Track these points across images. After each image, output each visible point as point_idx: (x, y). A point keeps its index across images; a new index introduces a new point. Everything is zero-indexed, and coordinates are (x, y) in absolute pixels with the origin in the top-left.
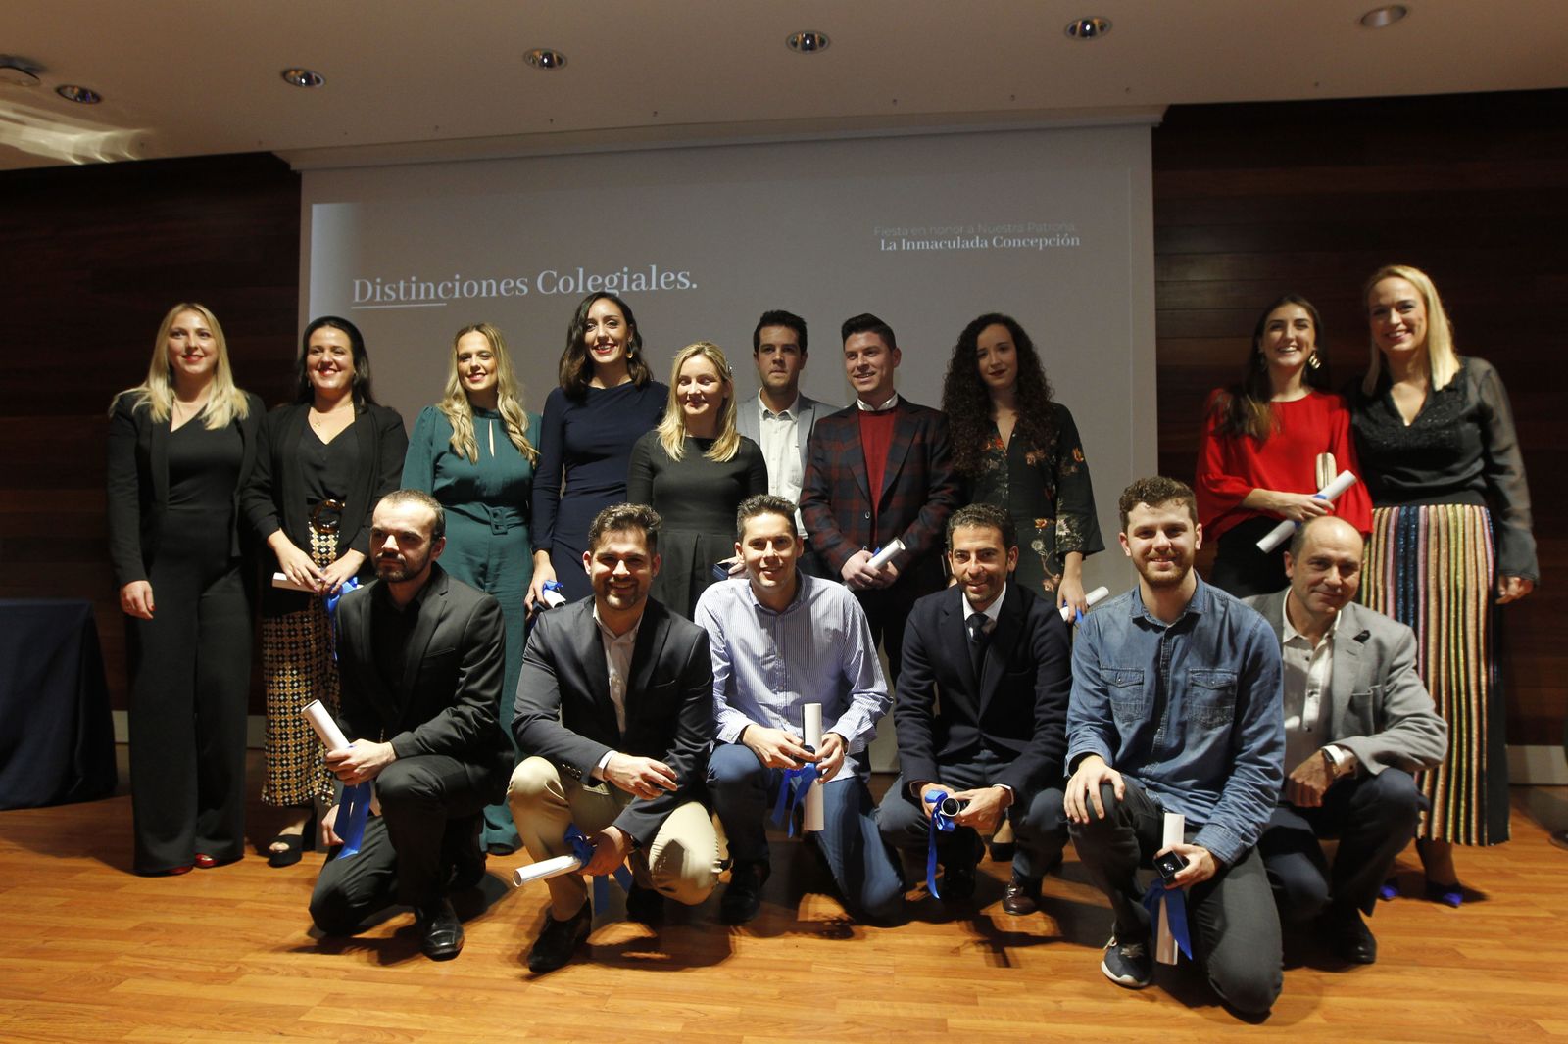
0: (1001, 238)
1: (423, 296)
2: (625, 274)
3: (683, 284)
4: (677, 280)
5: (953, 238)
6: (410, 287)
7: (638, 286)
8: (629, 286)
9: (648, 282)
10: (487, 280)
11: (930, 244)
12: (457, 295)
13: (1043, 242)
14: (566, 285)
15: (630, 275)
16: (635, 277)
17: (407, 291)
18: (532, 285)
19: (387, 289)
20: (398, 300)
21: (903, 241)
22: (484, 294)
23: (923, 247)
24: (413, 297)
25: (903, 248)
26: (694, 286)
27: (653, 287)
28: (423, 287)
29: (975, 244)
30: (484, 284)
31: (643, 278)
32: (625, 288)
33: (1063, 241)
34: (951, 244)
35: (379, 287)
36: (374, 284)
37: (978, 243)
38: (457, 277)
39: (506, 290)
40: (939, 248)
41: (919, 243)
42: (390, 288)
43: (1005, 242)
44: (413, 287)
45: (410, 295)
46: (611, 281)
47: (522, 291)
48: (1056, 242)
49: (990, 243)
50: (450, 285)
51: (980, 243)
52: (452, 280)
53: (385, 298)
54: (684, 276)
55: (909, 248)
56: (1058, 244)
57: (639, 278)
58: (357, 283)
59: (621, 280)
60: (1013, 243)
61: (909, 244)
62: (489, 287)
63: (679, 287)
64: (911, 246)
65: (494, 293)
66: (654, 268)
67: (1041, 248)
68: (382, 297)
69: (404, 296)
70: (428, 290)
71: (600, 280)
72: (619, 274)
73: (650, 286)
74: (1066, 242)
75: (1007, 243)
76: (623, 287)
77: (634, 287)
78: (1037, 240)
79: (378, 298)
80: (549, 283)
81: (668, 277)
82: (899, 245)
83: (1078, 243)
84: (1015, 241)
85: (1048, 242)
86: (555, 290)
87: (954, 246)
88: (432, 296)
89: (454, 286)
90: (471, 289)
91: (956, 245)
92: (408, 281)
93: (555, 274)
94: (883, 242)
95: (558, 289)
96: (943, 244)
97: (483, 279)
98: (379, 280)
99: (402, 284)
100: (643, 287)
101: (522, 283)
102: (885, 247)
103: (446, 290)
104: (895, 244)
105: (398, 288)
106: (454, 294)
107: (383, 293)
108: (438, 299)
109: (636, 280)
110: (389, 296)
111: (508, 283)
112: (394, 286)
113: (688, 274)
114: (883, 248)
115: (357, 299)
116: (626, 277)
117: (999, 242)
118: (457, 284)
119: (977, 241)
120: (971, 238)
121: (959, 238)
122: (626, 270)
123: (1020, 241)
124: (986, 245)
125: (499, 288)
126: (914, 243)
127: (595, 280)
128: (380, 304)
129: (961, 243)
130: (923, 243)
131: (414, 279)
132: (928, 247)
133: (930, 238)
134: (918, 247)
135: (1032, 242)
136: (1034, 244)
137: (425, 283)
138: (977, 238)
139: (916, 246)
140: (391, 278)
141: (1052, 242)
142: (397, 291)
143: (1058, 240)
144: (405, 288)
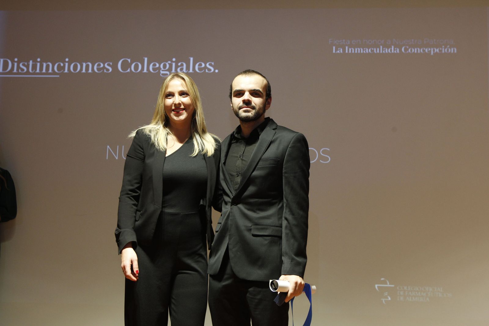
0: (408, 47)
1: (44, 71)
2: (173, 62)
3: (210, 70)
4: (206, 67)
5: (377, 46)
6: (36, 65)
9: (188, 68)
10: (86, 63)
11: (363, 50)
12: (66, 71)
13: (434, 50)
14: (136, 67)
15: (177, 63)
16: (179, 64)
17: (34, 67)
18: (115, 67)
19: (21, 65)
20: (28, 73)
21: (347, 48)
22: (84, 71)
23: (359, 52)
24: (38, 71)
25: (347, 52)
26: (217, 71)
28: (45, 65)
29: (391, 50)
30: (84, 65)
31: (185, 65)
33: (446, 50)
34: (376, 50)
35: (16, 64)
36: (13, 62)
37: (393, 50)
39: (98, 69)
40: (369, 52)
41: (356, 49)
42: (24, 65)
43: (409, 50)
44: (38, 64)
45: (36, 70)
46: (165, 66)
47: (108, 70)
48: (442, 50)
49: (400, 50)
50: (62, 65)
51: (394, 50)
52: (64, 62)
53: (20, 71)
54: (210, 65)
55: (350, 52)
56: (443, 52)
57: (182, 65)
58: (2, 61)
59: (171, 66)
60: (415, 50)
61: (350, 49)
62: (87, 67)
63: (207, 71)
64: (352, 50)
65: (90, 71)
66: (192, 59)
67: (432, 54)
68: (18, 70)
69: (32, 70)
70: (48, 67)
71: (157, 65)
72: (170, 62)
73: (189, 70)
74: (448, 50)
75: (411, 50)
76: (172, 70)
78: (430, 49)
79: (15, 71)
80: (125, 66)
81: (200, 65)
82: (344, 50)
83: (456, 52)
84: (416, 49)
85: (437, 50)
86: (129, 70)
87: (378, 51)
88: (50, 71)
89: (64, 65)
90: (75, 67)
91: (380, 51)
92: (35, 61)
93: (129, 60)
94: (334, 48)
95: (131, 70)
96: (371, 50)
97: (84, 62)
98: (16, 60)
99: (31, 62)
101: (109, 65)
102: (336, 50)
103: (59, 68)
104: (341, 50)
106: (64, 70)
107: (18, 67)
108: (54, 73)
110: (23, 70)
111: (99, 65)
112: (26, 64)
113: (213, 63)
114: (334, 52)
115: (1, 71)
116: (174, 64)
117: (406, 50)
118: (67, 64)
119: (393, 49)
120: (389, 47)
121: (381, 47)
122: (174, 60)
123: (419, 49)
124: (398, 52)
125: (93, 68)
126: (353, 49)
127: (155, 65)
128: (15, 74)
129: (383, 50)
130: (359, 49)
131: (39, 60)
132: (362, 52)
133: (363, 46)
134: (356, 52)
135: (426, 50)
136: (428, 51)
137: (46, 62)
138: (393, 47)
139: (355, 51)
140: (24, 59)
141: (439, 50)
142: (28, 67)
143: (443, 49)
144: (33, 65)
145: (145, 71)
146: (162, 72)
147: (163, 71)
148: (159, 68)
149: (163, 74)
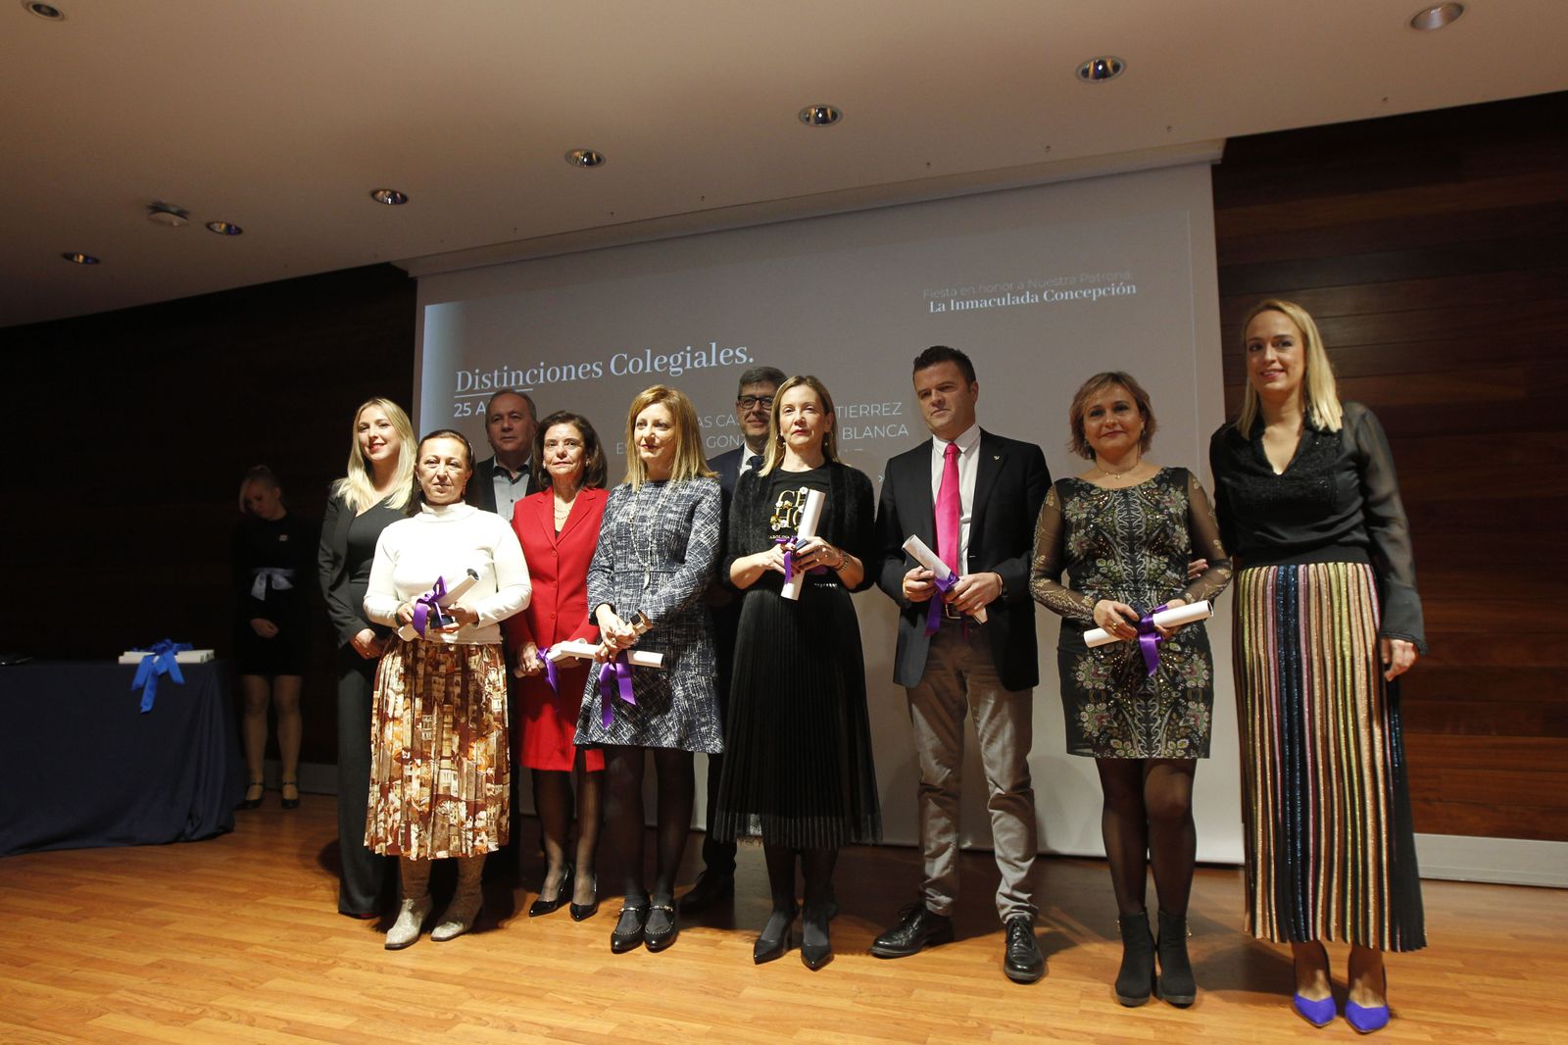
0: (1052, 292)
2: (688, 352)
3: (740, 359)
4: (735, 356)
5: (1003, 295)
6: (503, 376)
7: (700, 363)
8: (692, 364)
9: (709, 360)
10: (567, 366)
11: (979, 303)
12: (542, 381)
13: (1097, 293)
14: (636, 365)
15: (692, 352)
16: (696, 355)
17: (500, 379)
18: (606, 368)
21: (952, 301)
22: (565, 379)
23: (972, 307)
25: (953, 308)
26: (751, 360)
27: (714, 364)
28: (513, 375)
29: (1025, 299)
30: (565, 369)
31: (704, 355)
32: (688, 366)
33: (1117, 290)
34: (1001, 302)
35: (477, 377)
36: (473, 374)
37: (1028, 298)
38: (542, 364)
39: (583, 373)
40: (989, 306)
41: (968, 303)
42: (487, 378)
43: (1056, 296)
44: (505, 374)
46: (676, 360)
47: (597, 373)
48: (1111, 291)
49: (1041, 298)
50: (536, 372)
51: (1030, 298)
52: (538, 367)
54: (742, 351)
55: (958, 308)
56: (1113, 293)
57: (700, 356)
58: (460, 374)
59: (684, 358)
60: (1065, 296)
61: (958, 304)
62: (569, 371)
63: (737, 361)
64: (960, 306)
65: (573, 378)
66: (713, 346)
67: (1094, 299)
68: (480, 387)
70: (517, 376)
71: (665, 360)
72: (682, 353)
74: (1121, 290)
75: (1059, 296)
76: (686, 364)
77: (696, 365)
78: (1090, 292)
79: (477, 388)
80: (621, 365)
81: (727, 353)
82: (948, 306)
83: (1134, 291)
84: (1067, 294)
85: (1102, 292)
86: (625, 371)
87: (1004, 303)
88: (521, 383)
89: (539, 372)
90: (553, 374)
91: (1006, 302)
92: (501, 370)
93: (625, 357)
94: (932, 303)
95: (628, 370)
96: (992, 302)
97: (564, 366)
98: (477, 372)
99: (496, 373)
100: (704, 364)
101: (597, 366)
102: (934, 309)
103: (532, 377)
104: (943, 306)
105: (493, 377)
106: (539, 379)
107: (480, 381)
108: (526, 385)
109: (697, 358)
110: (486, 385)
111: (585, 368)
112: (490, 376)
113: (745, 348)
114: (932, 310)
115: (459, 389)
116: (689, 355)
117: (1050, 295)
118: (542, 370)
120: (1021, 294)
121: (1009, 295)
122: (689, 348)
123: (1072, 293)
124: (1037, 300)
125: (577, 372)
126: (962, 303)
127: (661, 360)
128: (477, 392)
129: (1011, 300)
130: (972, 302)
131: (506, 368)
132: (977, 306)
133: (979, 297)
134: (968, 307)
135: (1085, 294)
136: (1087, 295)
137: (515, 371)
138: (1028, 294)
139: (965, 306)
140: (487, 370)
141: (1107, 292)
142: (492, 380)
143: (1113, 289)
144: (498, 376)
145: (648, 370)
146: (672, 370)
147: (673, 367)
148: (668, 364)
149: (673, 373)
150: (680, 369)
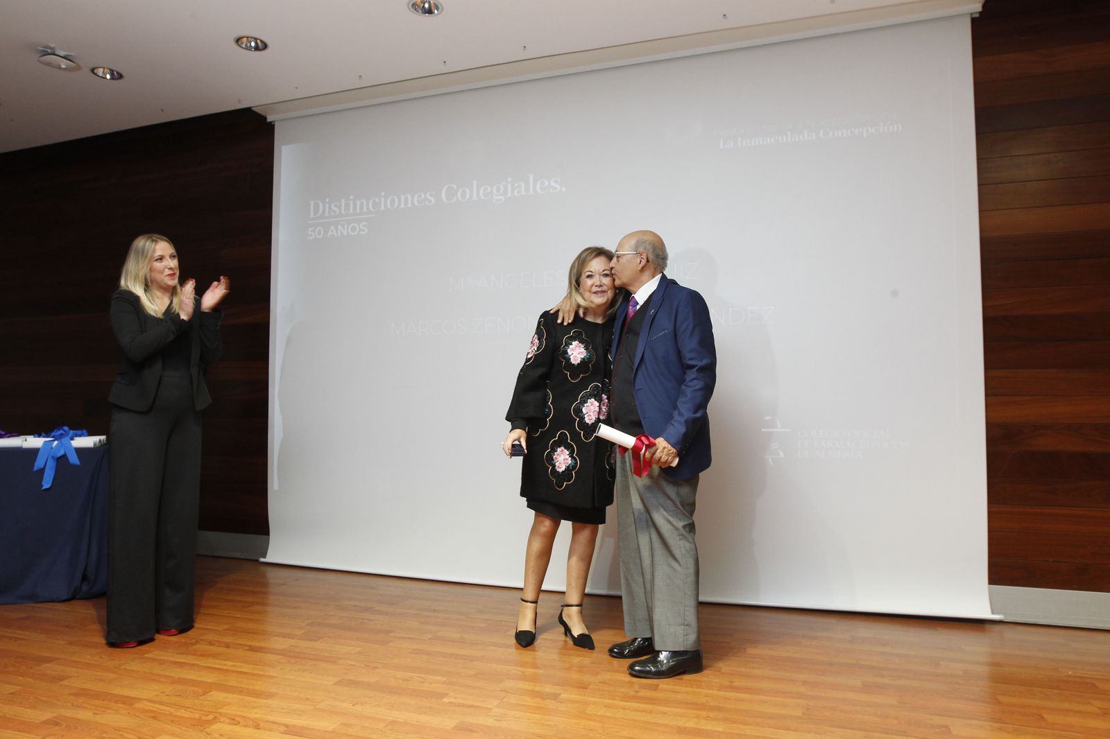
0: (828, 130)
1: (358, 211)
2: (509, 183)
3: (555, 188)
4: (549, 186)
5: (783, 133)
6: (349, 204)
7: (519, 192)
8: (512, 193)
9: (527, 189)
10: (405, 195)
11: (763, 141)
12: (383, 208)
13: (867, 131)
14: (464, 194)
15: (513, 183)
16: (516, 185)
17: (347, 206)
18: (438, 197)
19: (333, 207)
20: (340, 214)
21: (739, 139)
22: (402, 206)
23: (757, 144)
24: (351, 211)
26: (564, 189)
27: (531, 192)
28: (358, 202)
29: (804, 137)
30: (403, 198)
31: (523, 185)
32: (509, 195)
33: (886, 128)
34: (782, 139)
35: (327, 206)
36: (324, 203)
37: (806, 136)
38: (383, 194)
39: (419, 202)
40: (772, 143)
41: (753, 141)
42: (336, 206)
43: (831, 134)
44: (351, 203)
45: (349, 210)
46: (498, 190)
47: (430, 201)
48: (879, 130)
49: (817, 135)
50: (377, 200)
51: (808, 136)
52: (379, 196)
53: (332, 213)
54: (555, 182)
55: (744, 145)
56: (882, 132)
57: (520, 186)
58: (312, 203)
59: (506, 187)
60: (839, 134)
61: (744, 141)
62: (406, 199)
63: (551, 191)
64: (746, 143)
65: (410, 205)
66: (531, 177)
68: (329, 213)
69: (345, 211)
70: (362, 205)
71: (489, 190)
72: (504, 183)
73: (529, 192)
74: (888, 129)
75: (834, 134)
77: (516, 194)
78: (861, 130)
79: (327, 214)
80: (451, 194)
81: (543, 183)
82: (736, 143)
83: (900, 130)
84: (840, 132)
85: (872, 130)
86: (455, 199)
87: (785, 140)
88: (365, 210)
89: (380, 200)
90: (393, 202)
91: (787, 139)
92: (348, 199)
93: (455, 186)
94: (721, 141)
95: (457, 198)
96: (775, 140)
97: (402, 194)
98: (327, 200)
99: (343, 202)
100: (523, 193)
101: (431, 195)
102: (723, 146)
103: (375, 205)
104: (732, 143)
105: (341, 205)
106: (380, 207)
107: (330, 208)
108: (369, 211)
109: (517, 188)
110: (335, 212)
111: (420, 196)
112: (338, 204)
113: (559, 180)
114: (721, 147)
115: (312, 216)
116: (509, 186)
117: (826, 134)
118: (383, 199)
119: (806, 134)
120: (800, 132)
121: (789, 133)
122: (510, 180)
123: (845, 131)
124: (814, 138)
125: (413, 201)
126: (748, 141)
127: (486, 189)
128: (327, 217)
129: (791, 138)
130: (757, 140)
131: (352, 197)
132: (761, 143)
133: (763, 135)
134: (753, 144)
135: (856, 132)
136: (859, 133)
137: (359, 200)
138: (806, 131)
139: (751, 143)
140: (336, 198)
141: (876, 130)
142: (340, 208)
143: (882, 128)
144: (345, 204)
145: (475, 198)
146: (495, 197)
147: (496, 195)
148: (492, 193)
149: (496, 200)
150: (503, 198)
